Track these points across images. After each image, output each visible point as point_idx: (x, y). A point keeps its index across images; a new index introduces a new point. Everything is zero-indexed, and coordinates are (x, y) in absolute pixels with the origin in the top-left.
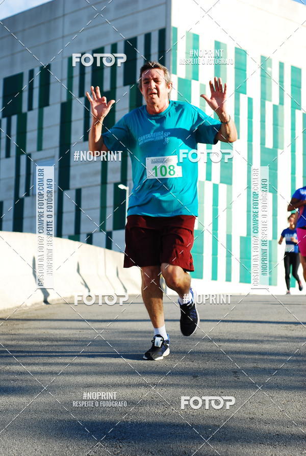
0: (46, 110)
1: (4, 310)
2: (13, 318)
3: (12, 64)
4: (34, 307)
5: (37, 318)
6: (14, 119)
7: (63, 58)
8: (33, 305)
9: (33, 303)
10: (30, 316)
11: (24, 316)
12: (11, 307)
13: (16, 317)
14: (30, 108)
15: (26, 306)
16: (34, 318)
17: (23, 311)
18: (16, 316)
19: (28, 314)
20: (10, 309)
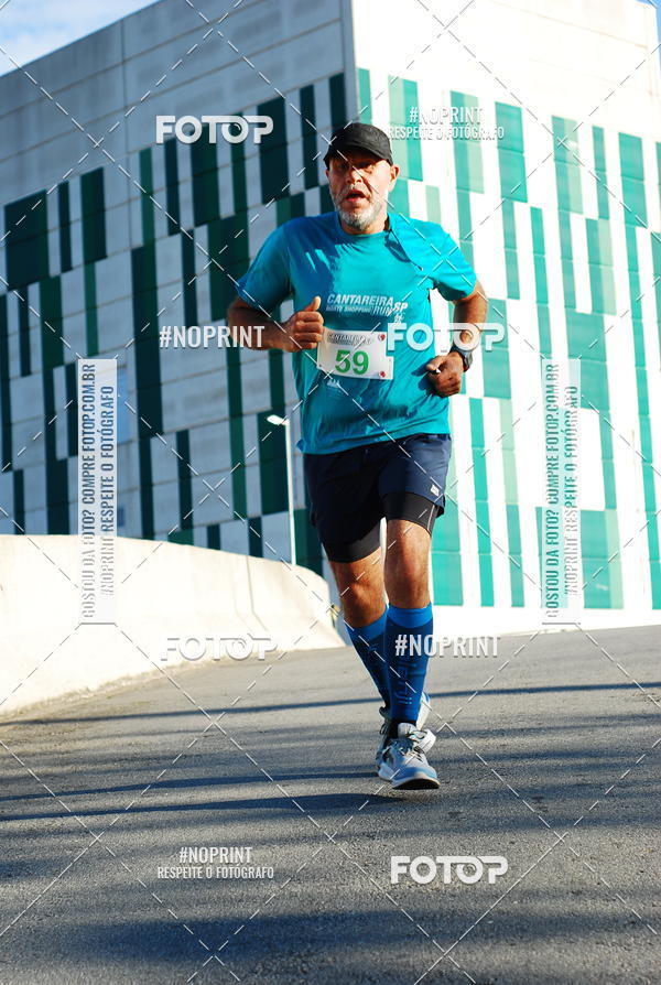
0: (100, 266)
1: (42, 703)
2: (63, 717)
3: (21, 176)
4: (104, 692)
5: (112, 714)
6: (34, 290)
7: (129, 153)
8: (102, 688)
9: (103, 682)
10: (97, 711)
11: (85, 713)
12: (56, 695)
13: (67, 716)
14: (66, 265)
15: (88, 690)
16: (106, 715)
17: (82, 702)
18: (68, 713)
19: (94, 707)
20: (53, 700)
